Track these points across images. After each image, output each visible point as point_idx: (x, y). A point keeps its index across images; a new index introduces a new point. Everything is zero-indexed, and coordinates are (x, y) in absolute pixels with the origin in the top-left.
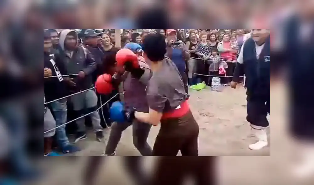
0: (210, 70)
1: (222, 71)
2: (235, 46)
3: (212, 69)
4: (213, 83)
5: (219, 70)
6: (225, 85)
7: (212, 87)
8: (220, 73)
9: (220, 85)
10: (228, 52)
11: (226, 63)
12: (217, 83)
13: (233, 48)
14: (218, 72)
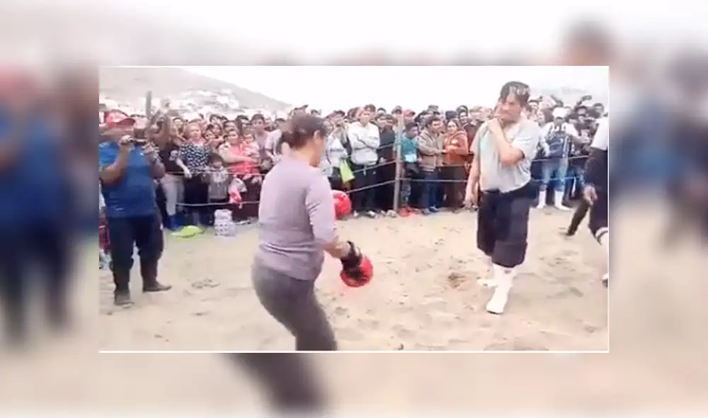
0: (211, 197)
1: (236, 198)
2: (254, 151)
3: (214, 194)
4: (217, 222)
5: (228, 195)
6: (242, 222)
7: (216, 228)
8: (232, 201)
9: (232, 223)
10: (242, 162)
11: (241, 182)
12: (225, 220)
13: (249, 156)
14: (227, 199)
